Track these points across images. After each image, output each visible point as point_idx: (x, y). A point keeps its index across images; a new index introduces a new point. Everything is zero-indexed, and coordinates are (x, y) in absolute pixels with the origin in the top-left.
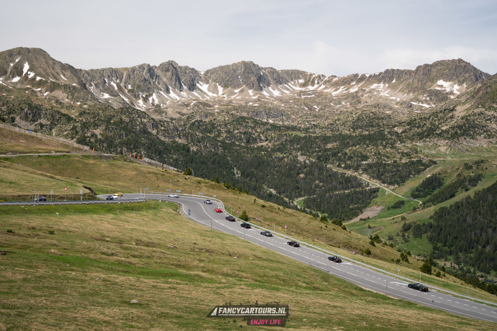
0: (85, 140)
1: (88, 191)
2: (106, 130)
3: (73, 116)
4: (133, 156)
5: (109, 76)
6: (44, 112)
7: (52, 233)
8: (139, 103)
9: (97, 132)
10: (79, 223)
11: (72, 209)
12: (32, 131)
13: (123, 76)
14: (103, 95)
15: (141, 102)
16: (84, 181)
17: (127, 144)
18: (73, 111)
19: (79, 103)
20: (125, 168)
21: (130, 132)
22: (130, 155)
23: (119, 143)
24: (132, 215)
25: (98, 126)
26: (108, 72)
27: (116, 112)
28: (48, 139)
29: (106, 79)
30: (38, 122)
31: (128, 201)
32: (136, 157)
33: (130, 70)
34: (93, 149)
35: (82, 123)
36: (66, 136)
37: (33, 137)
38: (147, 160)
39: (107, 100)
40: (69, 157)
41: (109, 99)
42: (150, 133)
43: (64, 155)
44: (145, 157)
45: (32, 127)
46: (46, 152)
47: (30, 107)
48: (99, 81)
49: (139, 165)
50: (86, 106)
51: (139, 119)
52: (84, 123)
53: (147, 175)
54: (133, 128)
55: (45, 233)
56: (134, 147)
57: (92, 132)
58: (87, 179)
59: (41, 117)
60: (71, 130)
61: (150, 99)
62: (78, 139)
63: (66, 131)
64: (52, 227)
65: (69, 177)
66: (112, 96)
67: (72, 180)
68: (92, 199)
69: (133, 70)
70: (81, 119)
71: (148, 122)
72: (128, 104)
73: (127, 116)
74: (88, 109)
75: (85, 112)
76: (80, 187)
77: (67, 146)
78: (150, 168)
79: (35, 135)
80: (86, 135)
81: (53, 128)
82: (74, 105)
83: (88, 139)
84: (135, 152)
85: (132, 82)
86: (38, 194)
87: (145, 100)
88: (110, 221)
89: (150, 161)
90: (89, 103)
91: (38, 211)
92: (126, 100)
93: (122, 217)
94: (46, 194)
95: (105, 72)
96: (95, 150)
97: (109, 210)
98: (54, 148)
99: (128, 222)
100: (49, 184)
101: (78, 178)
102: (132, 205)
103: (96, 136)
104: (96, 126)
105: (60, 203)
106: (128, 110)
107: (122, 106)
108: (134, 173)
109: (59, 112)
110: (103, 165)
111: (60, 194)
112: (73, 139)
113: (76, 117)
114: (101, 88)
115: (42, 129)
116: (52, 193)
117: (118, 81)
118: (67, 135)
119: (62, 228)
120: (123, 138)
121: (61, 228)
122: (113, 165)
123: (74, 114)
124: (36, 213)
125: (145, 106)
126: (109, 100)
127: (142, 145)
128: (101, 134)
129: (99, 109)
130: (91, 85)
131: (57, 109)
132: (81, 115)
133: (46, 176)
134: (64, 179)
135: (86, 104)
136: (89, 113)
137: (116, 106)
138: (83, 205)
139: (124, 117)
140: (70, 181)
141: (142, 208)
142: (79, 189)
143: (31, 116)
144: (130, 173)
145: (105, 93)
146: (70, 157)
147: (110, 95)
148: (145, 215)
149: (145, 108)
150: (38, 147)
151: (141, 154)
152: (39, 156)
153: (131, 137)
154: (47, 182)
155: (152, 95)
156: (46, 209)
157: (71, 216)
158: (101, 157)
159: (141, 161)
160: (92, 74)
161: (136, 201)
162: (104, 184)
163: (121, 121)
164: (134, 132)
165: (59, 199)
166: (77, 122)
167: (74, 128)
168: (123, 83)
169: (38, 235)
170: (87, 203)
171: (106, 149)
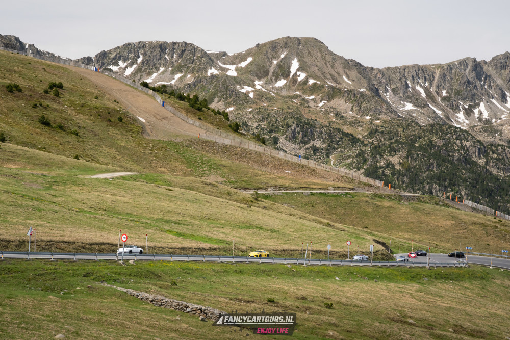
0: (377, 172)
1: (380, 247)
2: (407, 157)
3: (360, 136)
4: (448, 198)
5: (413, 77)
6: (318, 130)
7: (329, 306)
8: (458, 117)
9: (395, 160)
10: (368, 294)
11: (357, 272)
12: (302, 157)
13: (434, 77)
14: (404, 106)
15: (461, 115)
16: (376, 233)
17: (439, 180)
18: (360, 129)
19: (368, 118)
20: (436, 215)
21: (444, 161)
22: (444, 196)
23: (428, 178)
24: (447, 287)
25: (395, 152)
26: (411, 70)
27: (424, 131)
28: (324, 169)
29: (408, 82)
30: (311, 144)
31: (442, 266)
32: (453, 199)
33: (445, 67)
34: (388, 186)
35: (373, 146)
36: (349, 166)
37: (303, 166)
38: (470, 203)
39: (409, 113)
40: (353, 196)
41: (412, 111)
42: (475, 164)
43: (347, 194)
44: (467, 199)
45: (302, 152)
46: (321, 189)
47: (300, 122)
48: (398, 85)
49: (457, 211)
50: (378, 122)
51: (458, 142)
52: (376, 147)
53: (471, 227)
54: (449, 155)
55: (319, 306)
56: (449, 184)
57: (387, 160)
58: (381, 229)
59: (314, 137)
60: (357, 156)
61: (476, 111)
62: (366, 170)
63: (349, 157)
64: (329, 299)
65: (354, 225)
66: (418, 106)
67: (358, 230)
68: (387, 260)
69: (450, 67)
70: (370, 140)
71: (471, 146)
72: (441, 119)
73: (440, 137)
74: (382, 127)
75: (376, 131)
76: (369, 240)
77: (351, 180)
78: (475, 217)
79: (306, 164)
80: (378, 164)
81: (331, 153)
82: (361, 120)
83: (381, 170)
84: (452, 190)
85: (447, 86)
86: (310, 248)
87: (468, 112)
88: (414, 293)
89: (474, 206)
90: (383, 117)
91: (309, 274)
92: (439, 112)
93: (433, 289)
94: (321, 249)
95: (407, 71)
96: (391, 187)
97: (413, 278)
98: (332, 183)
99: (441, 297)
100: (325, 235)
101: (366, 228)
102: (447, 272)
103: (393, 166)
104: (393, 151)
105: (341, 264)
106: (442, 127)
107: (432, 122)
108: (450, 223)
109: (339, 130)
110: (404, 210)
111: (341, 250)
112: (359, 170)
113: (363, 137)
114: (401, 95)
115: (315, 154)
116: (329, 248)
117: (427, 84)
118: (351, 164)
119: (344, 300)
120: (433, 171)
121: (342, 301)
122: (419, 210)
123: (360, 133)
124: (308, 276)
125: (467, 122)
126: (414, 113)
127: (463, 181)
128: (400, 163)
129: (398, 126)
130: (386, 91)
131: (338, 127)
132: (371, 134)
133: (321, 223)
134: (347, 229)
135: (379, 119)
136: (382, 132)
137: (423, 121)
138: (374, 268)
139: (434, 139)
140: (355, 231)
141: (463, 277)
142: (368, 243)
143: (300, 136)
144: (444, 223)
145: (407, 102)
146: (355, 196)
147: (415, 105)
148: (468, 289)
149: (468, 125)
150: (310, 180)
151: (461, 194)
152: (312, 194)
153: (445, 169)
154: (322, 232)
155: (479, 105)
156: (321, 272)
157: (356, 284)
158: (401, 198)
159: (461, 206)
160: (388, 74)
161: (453, 265)
162: (405, 238)
163: (431, 145)
164: (449, 162)
165: (340, 257)
166: (365, 145)
167: (361, 154)
168: (435, 88)
169: (310, 308)
170: (380, 265)
171: (407, 186)
